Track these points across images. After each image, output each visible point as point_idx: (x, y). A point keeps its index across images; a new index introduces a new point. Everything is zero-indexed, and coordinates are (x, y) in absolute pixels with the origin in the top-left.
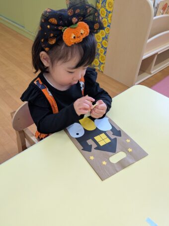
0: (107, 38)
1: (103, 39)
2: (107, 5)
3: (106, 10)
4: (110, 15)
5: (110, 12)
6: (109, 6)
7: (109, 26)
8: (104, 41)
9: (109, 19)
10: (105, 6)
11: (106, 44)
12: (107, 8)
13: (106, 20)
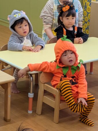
0: (88, 28)
1: (86, 29)
2: (87, 9)
3: (87, 12)
4: (89, 14)
5: (89, 13)
6: (88, 10)
7: (89, 21)
8: (87, 30)
9: (89, 17)
10: (86, 10)
11: (88, 32)
12: (87, 11)
13: (87, 18)
